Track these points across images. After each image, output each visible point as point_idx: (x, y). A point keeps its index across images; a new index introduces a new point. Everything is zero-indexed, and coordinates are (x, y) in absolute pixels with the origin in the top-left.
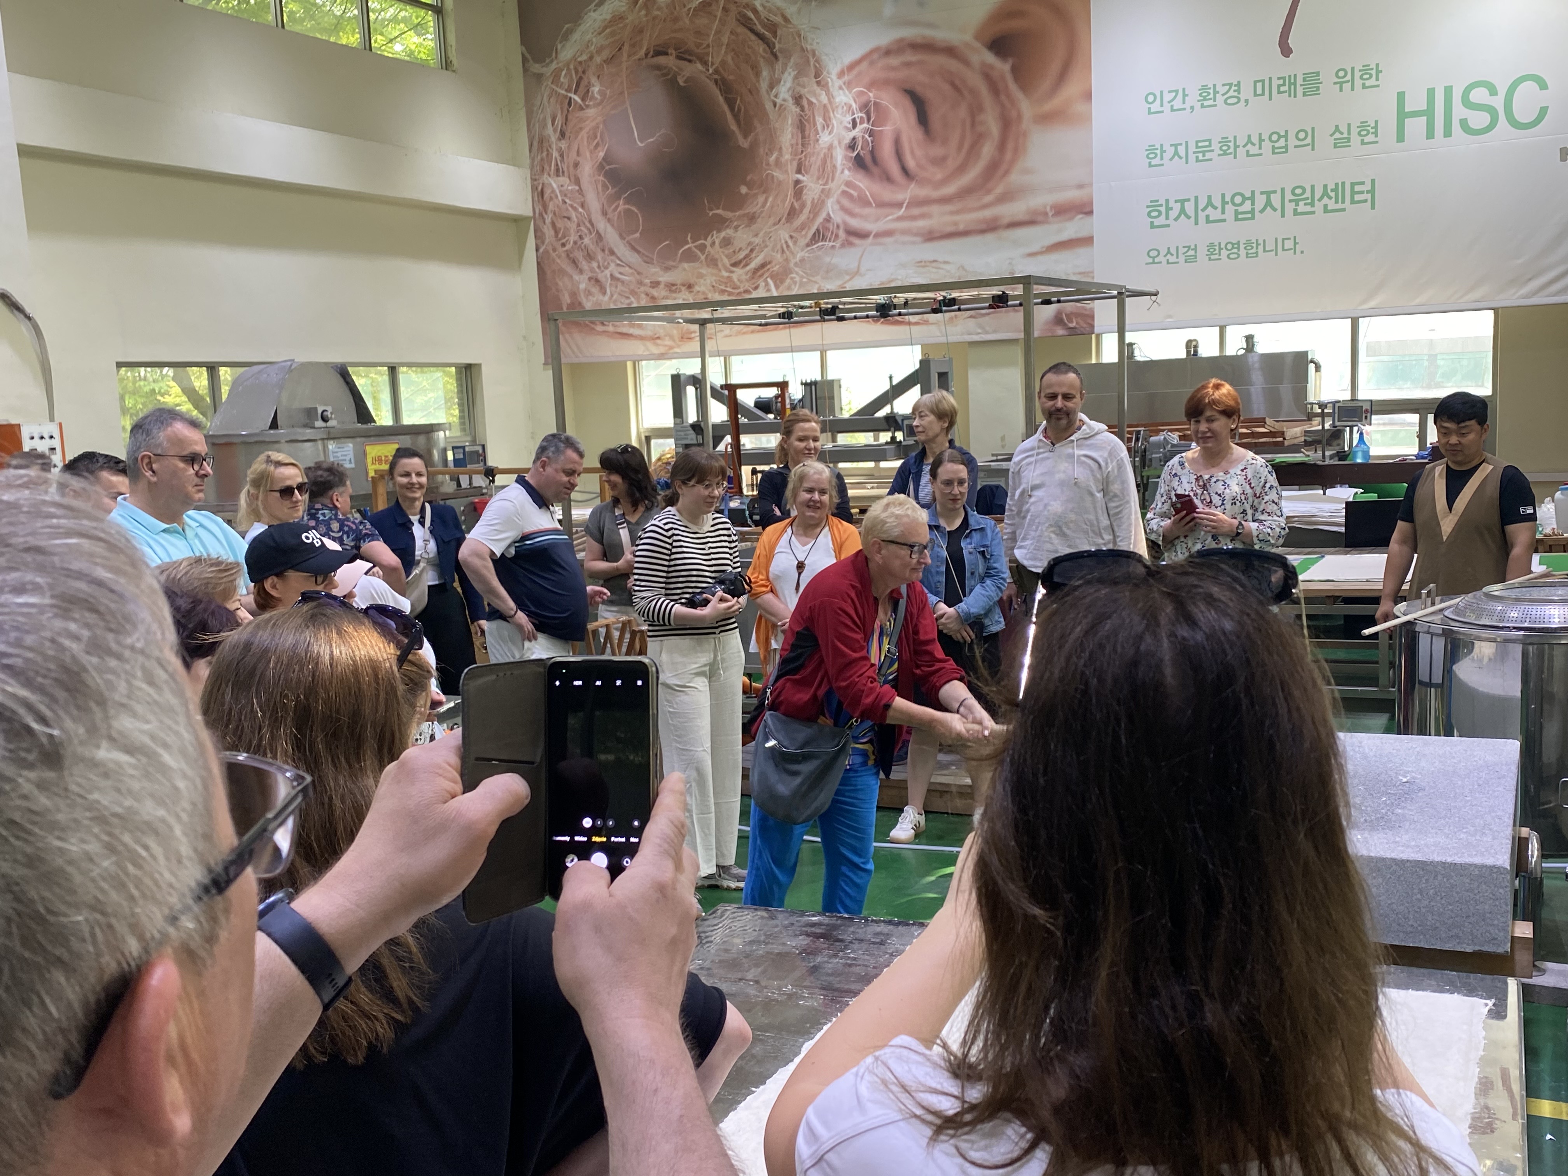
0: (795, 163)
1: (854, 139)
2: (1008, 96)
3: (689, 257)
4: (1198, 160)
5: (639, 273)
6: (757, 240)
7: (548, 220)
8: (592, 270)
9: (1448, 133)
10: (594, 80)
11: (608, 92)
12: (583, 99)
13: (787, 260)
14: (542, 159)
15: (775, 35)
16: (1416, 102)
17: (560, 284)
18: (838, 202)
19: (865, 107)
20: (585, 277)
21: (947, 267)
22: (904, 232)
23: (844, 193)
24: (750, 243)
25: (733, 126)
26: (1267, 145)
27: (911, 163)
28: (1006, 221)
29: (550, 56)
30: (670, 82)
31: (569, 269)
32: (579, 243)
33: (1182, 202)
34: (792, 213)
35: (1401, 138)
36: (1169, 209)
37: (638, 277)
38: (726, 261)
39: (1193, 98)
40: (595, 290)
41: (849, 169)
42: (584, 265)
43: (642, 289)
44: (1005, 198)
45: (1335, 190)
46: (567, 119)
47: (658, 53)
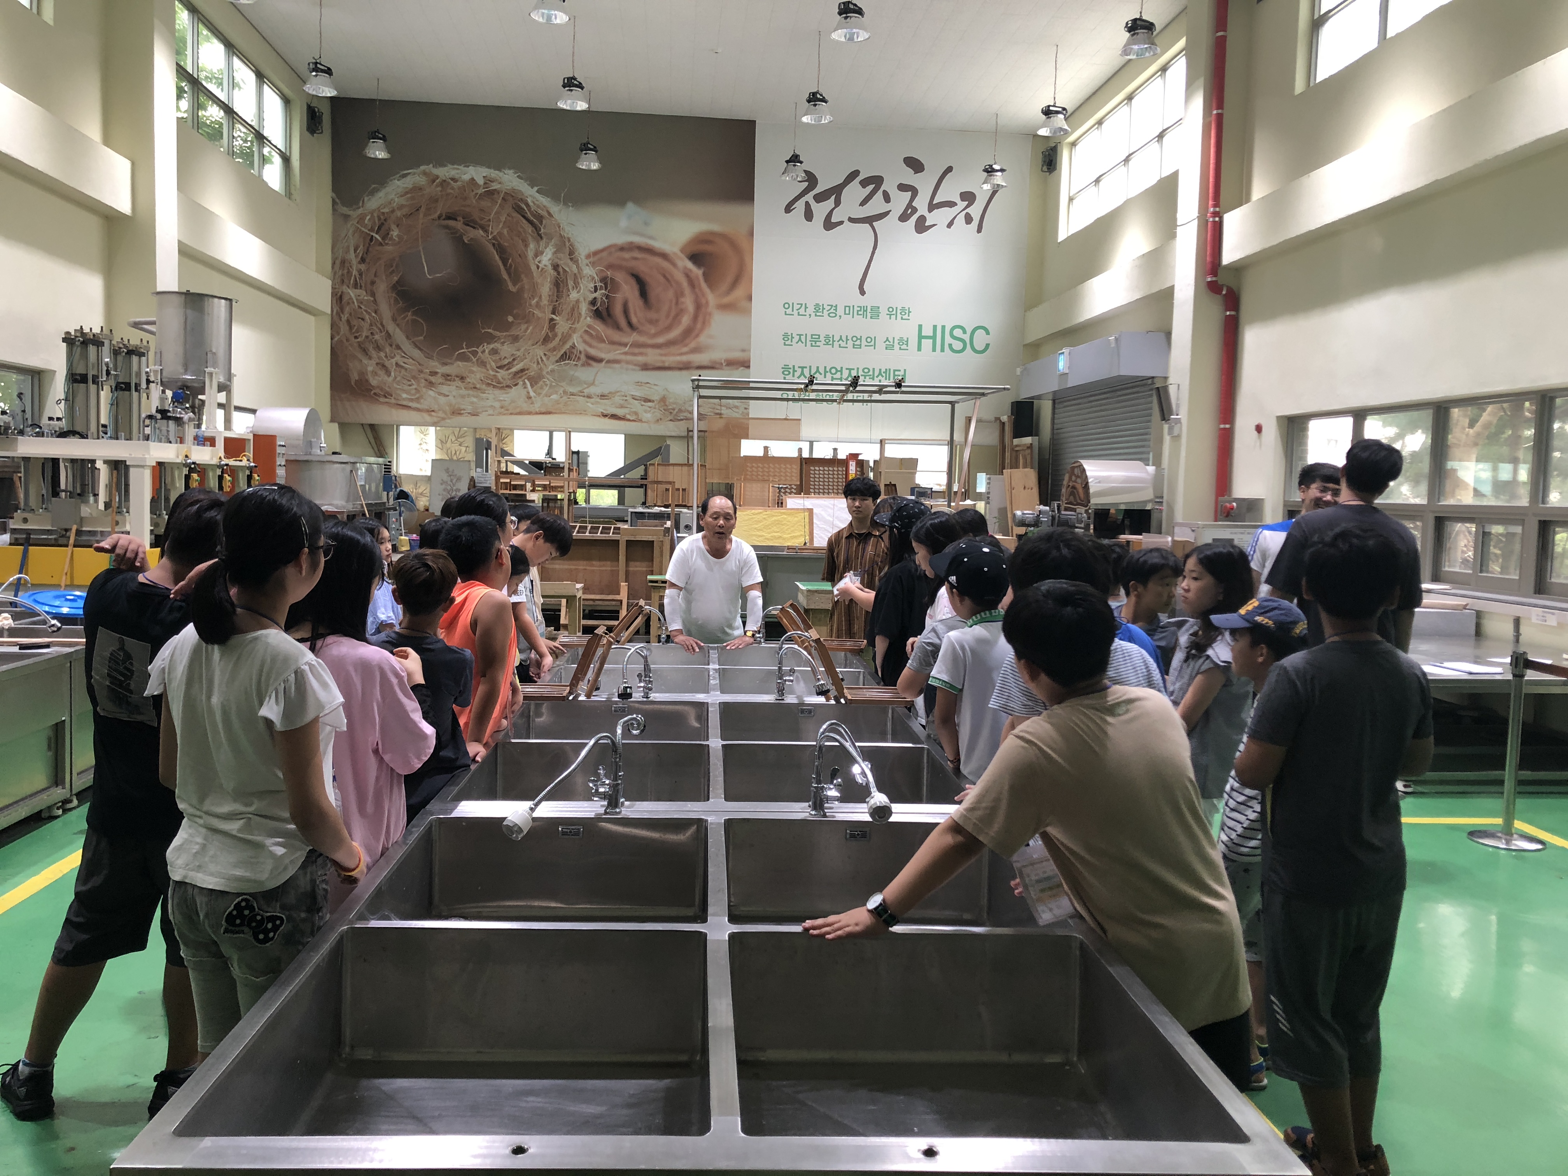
0: (551, 308)
1: (595, 298)
2: (701, 289)
3: (463, 358)
4: (812, 346)
5: (420, 364)
6: (518, 353)
7: (344, 318)
8: (379, 358)
9: (942, 350)
10: (393, 227)
11: (405, 237)
12: (383, 239)
13: (541, 369)
14: (343, 275)
15: (541, 223)
16: (927, 331)
17: (351, 365)
18: (581, 337)
19: (604, 280)
20: (373, 362)
21: (655, 387)
22: (628, 362)
23: (586, 331)
24: (513, 355)
25: (505, 276)
26: (850, 343)
27: (634, 320)
28: (697, 364)
29: (358, 203)
30: (457, 238)
31: (360, 355)
32: (371, 337)
33: (803, 368)
34: (546, 340)
35: (919, 349)
36: (794, 371)
37: (420, 367)
38: (493, 364)
39: (811, 309)
40: (382, 373)
41: (591, 317)
42: (373, 353)
43: (422, 375)
44: (697, 350)
45: (885, 372)
46: (368, 250)
47: (449, 218)
